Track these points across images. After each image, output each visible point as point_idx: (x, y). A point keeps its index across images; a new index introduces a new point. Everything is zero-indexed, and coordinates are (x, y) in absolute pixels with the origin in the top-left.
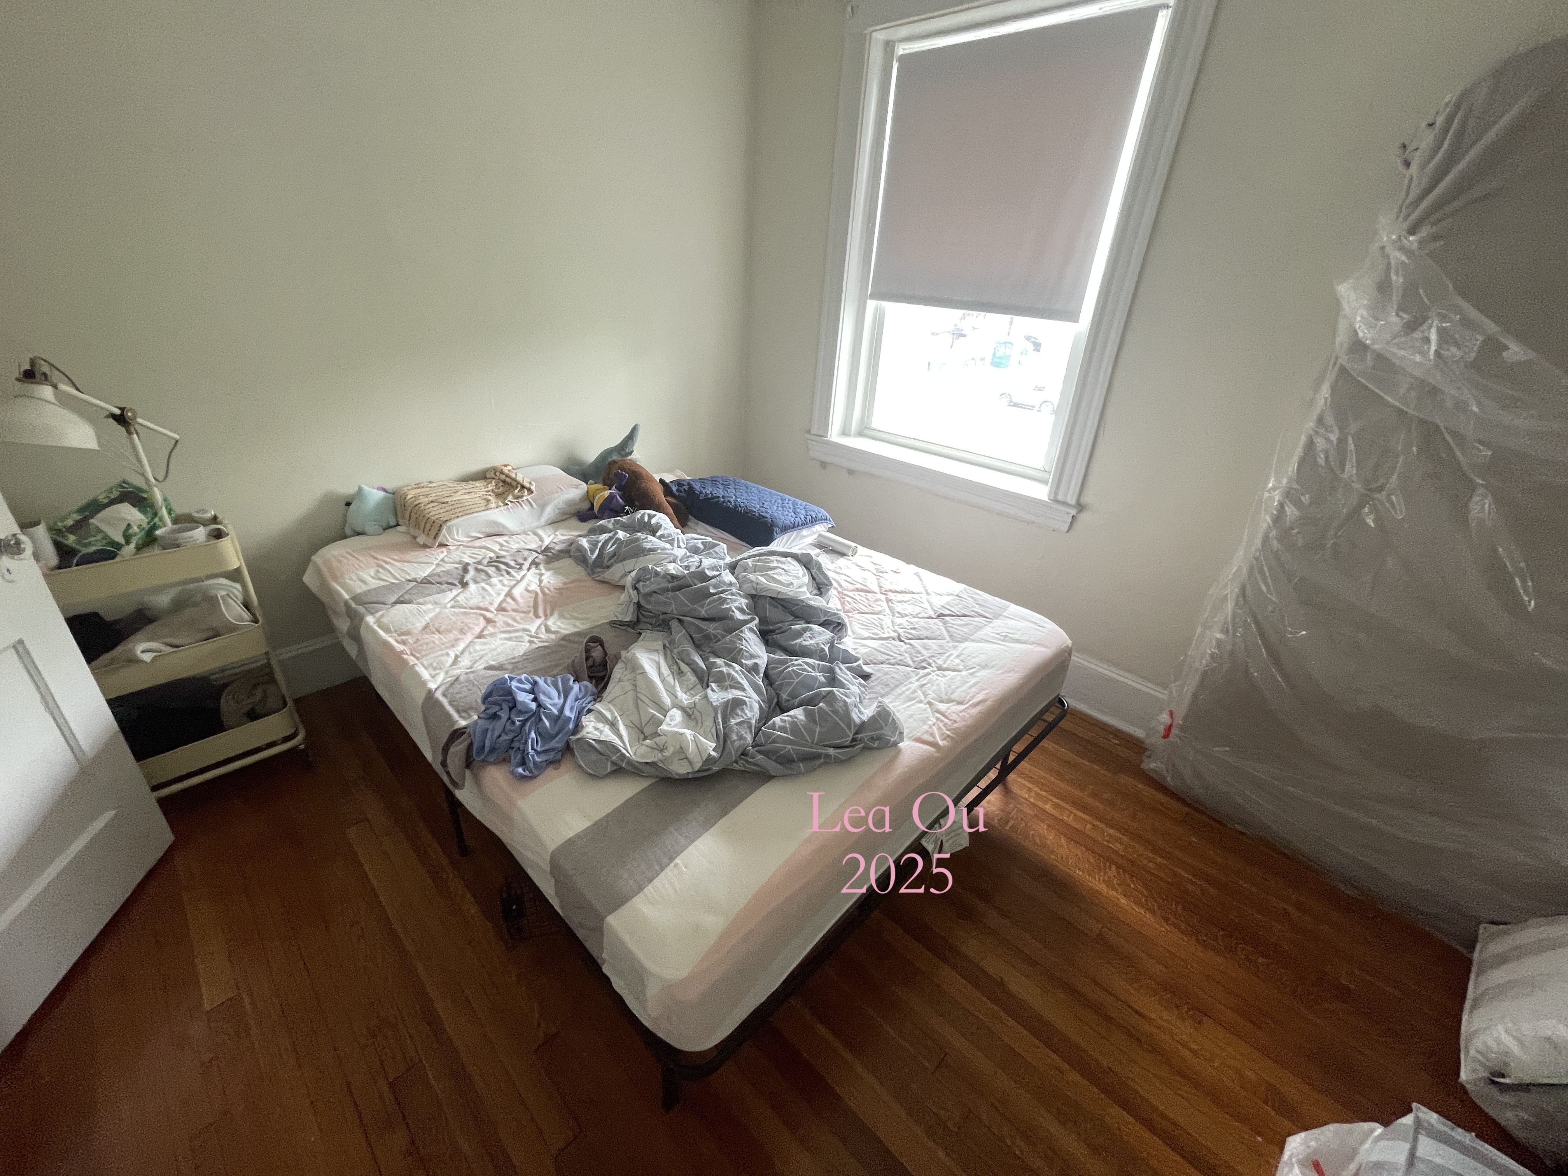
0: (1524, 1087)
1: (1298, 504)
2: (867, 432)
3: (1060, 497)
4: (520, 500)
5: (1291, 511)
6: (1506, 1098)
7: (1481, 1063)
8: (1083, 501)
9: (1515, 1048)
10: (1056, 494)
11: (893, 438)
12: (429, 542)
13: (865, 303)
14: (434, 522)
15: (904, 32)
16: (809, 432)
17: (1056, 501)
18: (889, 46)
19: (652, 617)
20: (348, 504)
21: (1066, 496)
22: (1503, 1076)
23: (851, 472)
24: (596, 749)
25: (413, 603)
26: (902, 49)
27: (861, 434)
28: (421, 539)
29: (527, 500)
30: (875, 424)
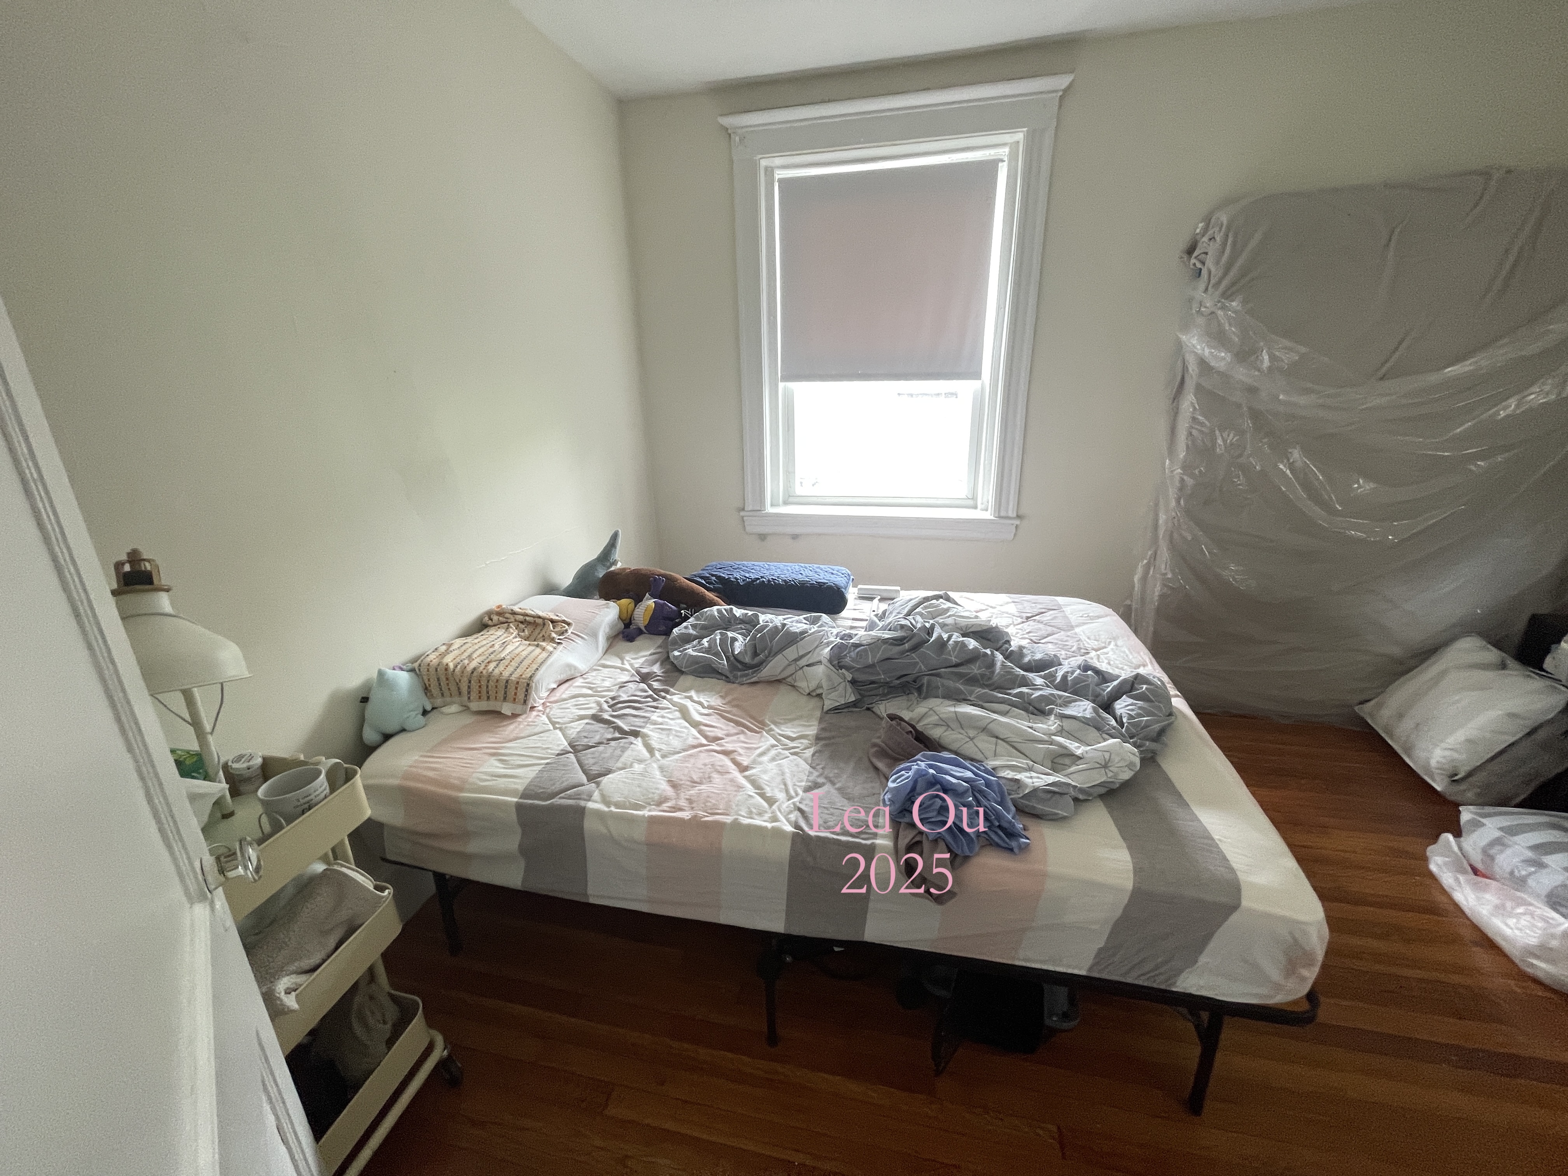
0: (1470, 775)
1: (1192, 476)
2: (791, 499)
3: (1003, 514)
4: (566, 635)
5: (1190, 481)
6: (1463, 787)
7: (1442, 774)
8: (1020, 513)
9: (1456, 755)
10: (999, 511)
11: (820, 500)
12: (518, 708)
13: (777, 386)
14: (518, 683)
15: (778, 161)
16: (743, 509)
17: (1000, 517)
18: (770, 171)
19: (876, 688)
20: (365, 700)
21: (1007, 511)
22: (1456, 775)
23: (795, 537)
24: (1054, 793)
25: (614, 772)
26: (780, 174)
27: (786, 503)
28: (506, 709)
29: (572, 633)
30: (799, 491)
